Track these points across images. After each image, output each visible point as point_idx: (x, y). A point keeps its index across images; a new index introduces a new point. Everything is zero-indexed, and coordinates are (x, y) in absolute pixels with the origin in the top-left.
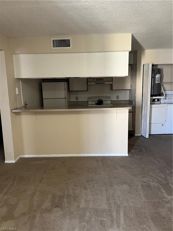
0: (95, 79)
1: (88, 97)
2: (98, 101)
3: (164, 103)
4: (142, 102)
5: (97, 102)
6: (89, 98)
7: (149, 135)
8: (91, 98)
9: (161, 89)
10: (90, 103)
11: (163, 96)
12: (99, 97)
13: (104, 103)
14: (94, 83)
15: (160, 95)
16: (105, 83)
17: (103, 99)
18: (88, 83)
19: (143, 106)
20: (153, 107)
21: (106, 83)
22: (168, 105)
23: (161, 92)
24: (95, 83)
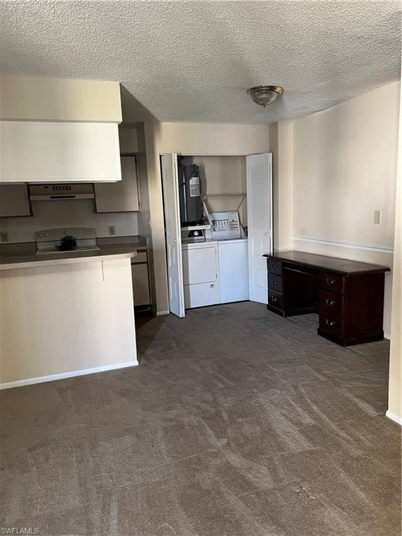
0: (51, 187)
1: (36, 233)
2: (63, 240)
3: (213, 240)
4: (166, 239)
5: (59, 244)
6: (38, 234)
7: (185, 310)
8: (44, 233)
9: (203, 210)
10: (40, 246)
11: (209, 224)
12: (65, 230)
13: (78, 244)
14: (48, 198)
15: (201, 223)
16: (76, 195)
17: (76, 236)
18: (31, 197)
19: (169, 246)
20: (189, 248)
21: (78, 197)
22: (219, 242)
23: (204, 215)
24: (49, 196)
